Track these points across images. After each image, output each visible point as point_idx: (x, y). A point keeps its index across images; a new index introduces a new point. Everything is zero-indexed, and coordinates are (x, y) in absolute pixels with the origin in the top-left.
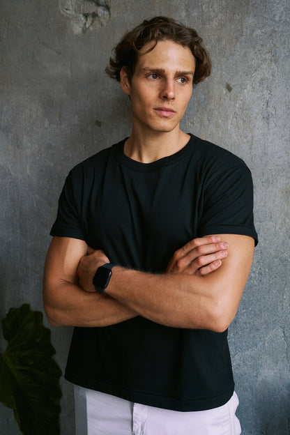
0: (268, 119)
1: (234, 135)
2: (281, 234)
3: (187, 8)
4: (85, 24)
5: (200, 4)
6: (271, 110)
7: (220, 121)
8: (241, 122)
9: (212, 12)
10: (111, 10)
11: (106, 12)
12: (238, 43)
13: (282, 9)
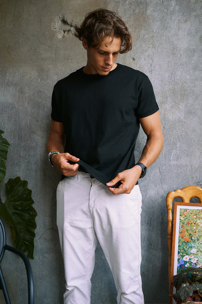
0: (151, 72)
4: (64, 34)
6: (153, 68)
12: (138, 41)
13: (156, 28)
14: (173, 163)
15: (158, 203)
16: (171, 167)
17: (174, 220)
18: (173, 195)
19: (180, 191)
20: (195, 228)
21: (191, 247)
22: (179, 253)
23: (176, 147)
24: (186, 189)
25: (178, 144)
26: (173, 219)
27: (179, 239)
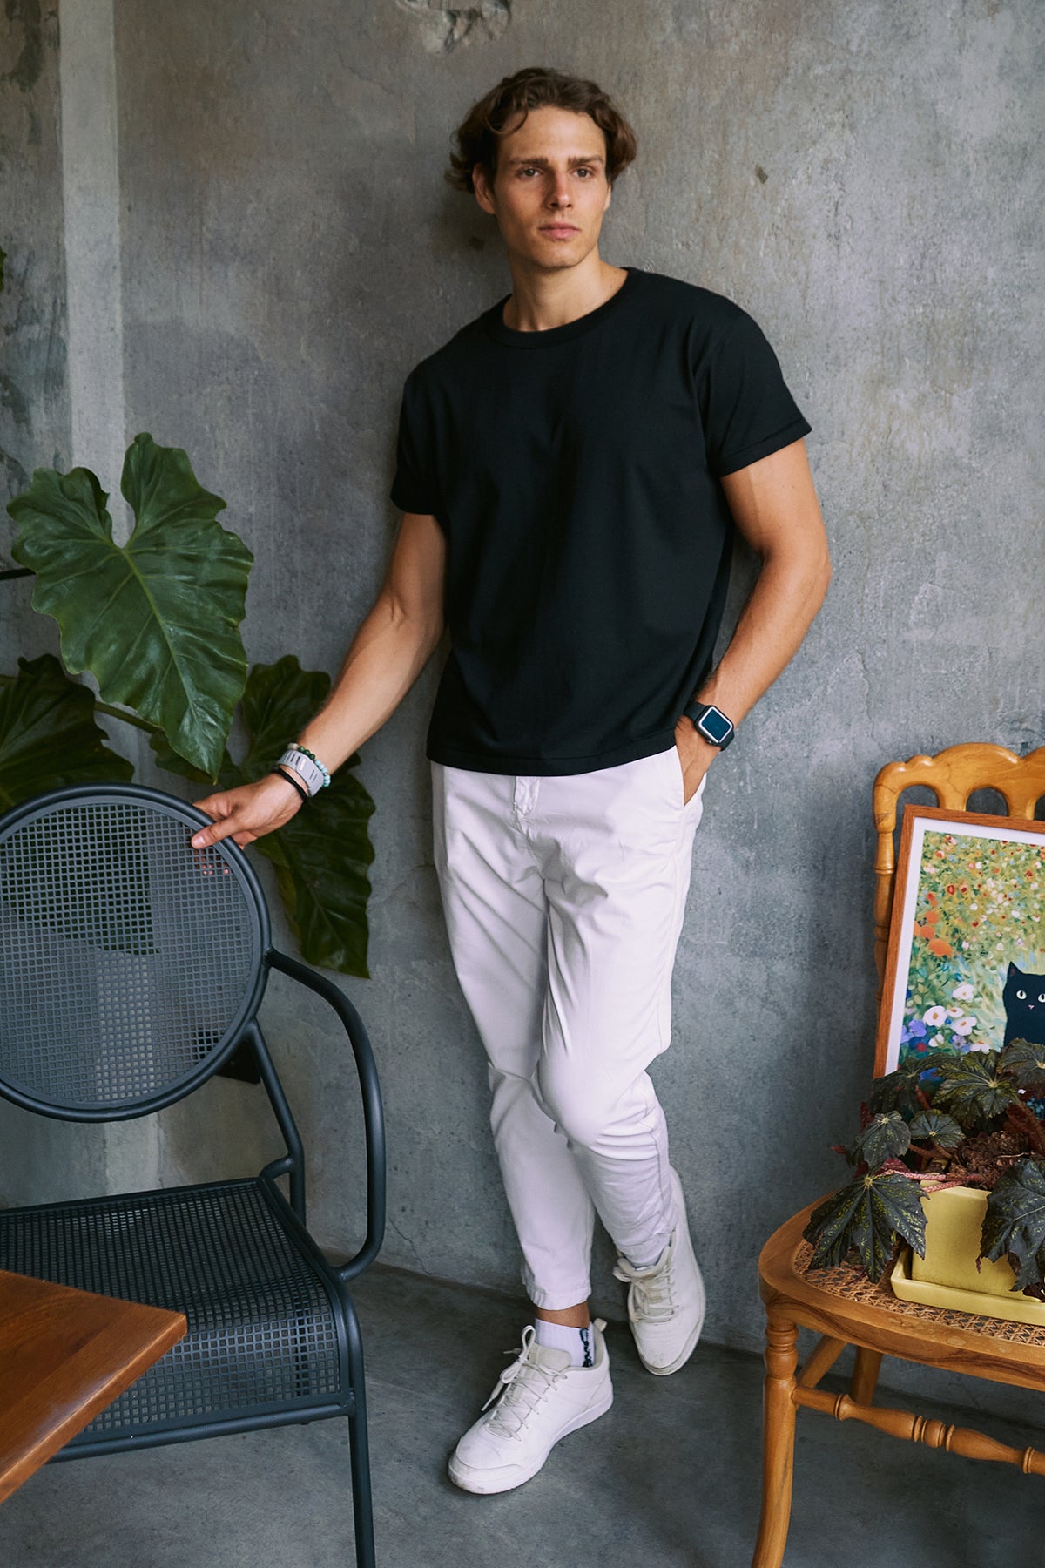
0: (837, 239)
1: (772, 270)
2: (862, 465)
3: (678, 13)
4: (451, 31)
5: (703, 9)
6: (844, 221)
7: (743, 241)
8: (785, 243)
9: (727, 27)
10: (513, 7)
11: (501, 11)
12: (780, 90)
13: (862, 32)
14: (917, 635)
15: (857, 791)
16: (911, 651)
17: (899, 876)
18: (901, 775)
19: (927, 762)
20: (974, 907)
21: (957, 978)
22: (909, 994)
23: (933, 572)
24: (950, 758)
25: (942, 561)
26: (895, 869)
27: (913, 944)
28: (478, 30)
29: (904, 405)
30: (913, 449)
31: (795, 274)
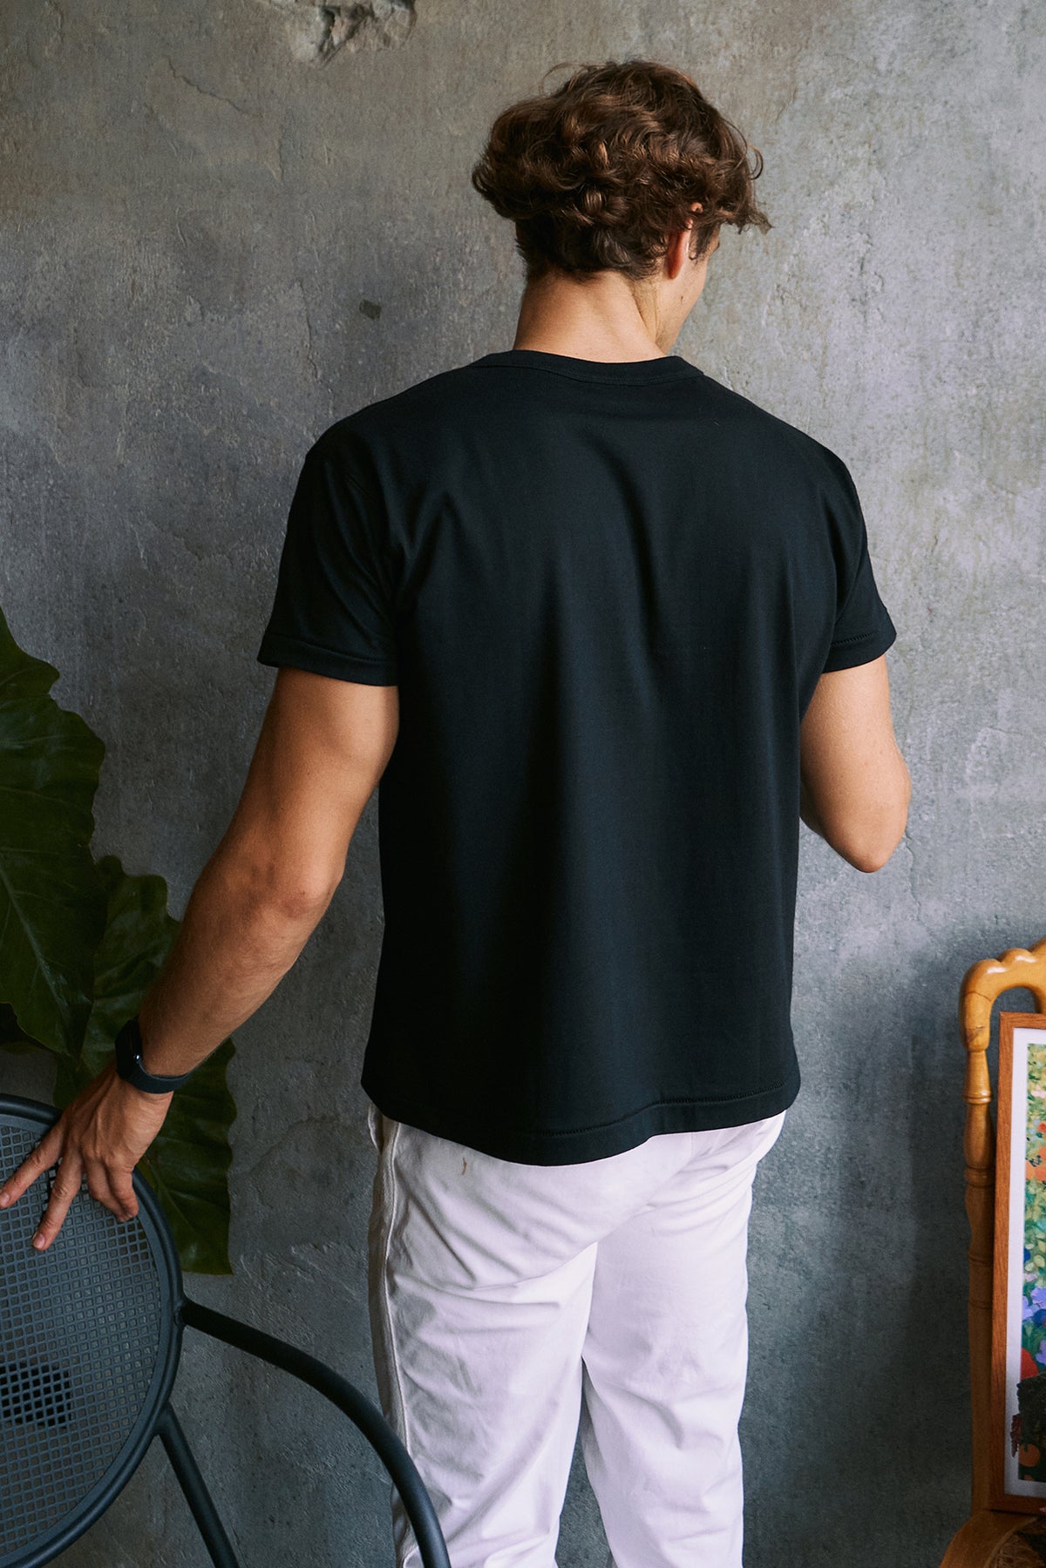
0: (864, 303)
1: (778, 344)
2: (900, 585)
3: (646, 17)
4: (328, 33)
5: (681, 13)
6: (872, 283)
7: (739, 306)
8: (795, 310)
9: (714, 37)
10: (418, 5)
11: (400, 10)
12: (786, 116)
13: (893, 46)
14: (975, 792)
16: (968, 812)
17: (1001, 1105)
18: (995, 977)
19: (1024, 957)
22: (1028, 1256)
23: (995, 714)
25: (1006, 699)
26: (993, 1097)
27: (1027, 1190)
28: (368, 33)
29: (954, 509)
30: (966, 563)
31: (809, 348)
